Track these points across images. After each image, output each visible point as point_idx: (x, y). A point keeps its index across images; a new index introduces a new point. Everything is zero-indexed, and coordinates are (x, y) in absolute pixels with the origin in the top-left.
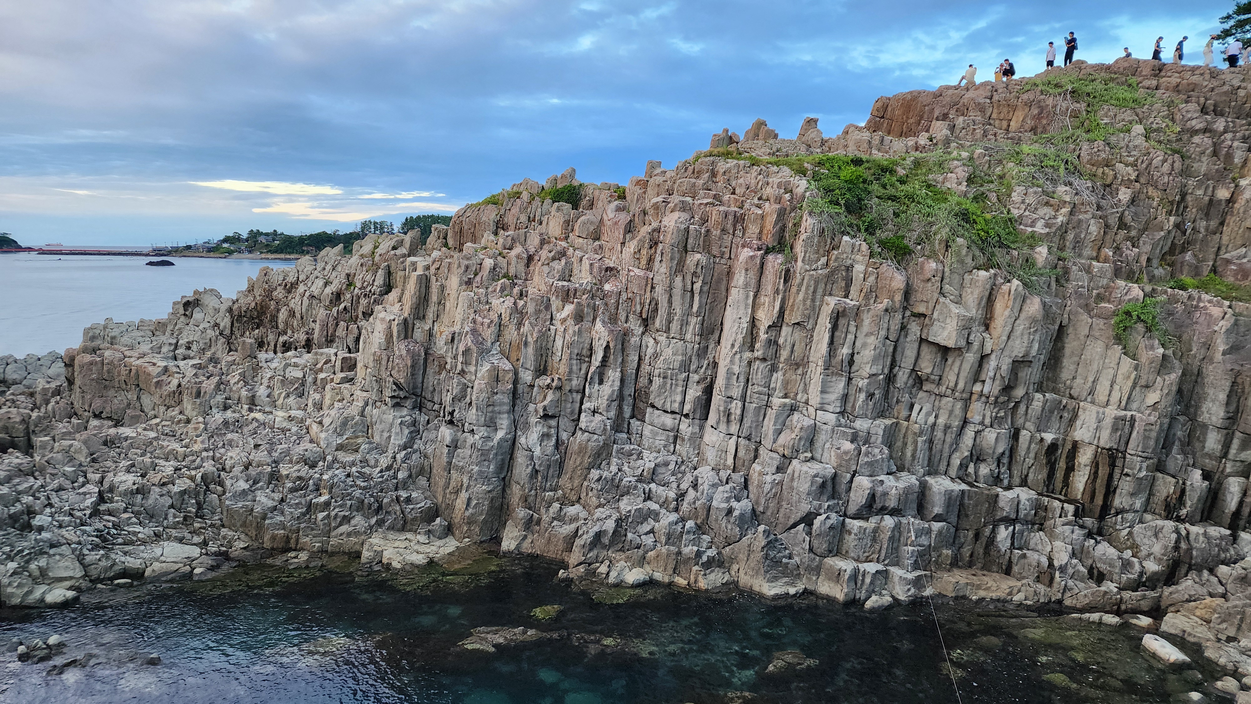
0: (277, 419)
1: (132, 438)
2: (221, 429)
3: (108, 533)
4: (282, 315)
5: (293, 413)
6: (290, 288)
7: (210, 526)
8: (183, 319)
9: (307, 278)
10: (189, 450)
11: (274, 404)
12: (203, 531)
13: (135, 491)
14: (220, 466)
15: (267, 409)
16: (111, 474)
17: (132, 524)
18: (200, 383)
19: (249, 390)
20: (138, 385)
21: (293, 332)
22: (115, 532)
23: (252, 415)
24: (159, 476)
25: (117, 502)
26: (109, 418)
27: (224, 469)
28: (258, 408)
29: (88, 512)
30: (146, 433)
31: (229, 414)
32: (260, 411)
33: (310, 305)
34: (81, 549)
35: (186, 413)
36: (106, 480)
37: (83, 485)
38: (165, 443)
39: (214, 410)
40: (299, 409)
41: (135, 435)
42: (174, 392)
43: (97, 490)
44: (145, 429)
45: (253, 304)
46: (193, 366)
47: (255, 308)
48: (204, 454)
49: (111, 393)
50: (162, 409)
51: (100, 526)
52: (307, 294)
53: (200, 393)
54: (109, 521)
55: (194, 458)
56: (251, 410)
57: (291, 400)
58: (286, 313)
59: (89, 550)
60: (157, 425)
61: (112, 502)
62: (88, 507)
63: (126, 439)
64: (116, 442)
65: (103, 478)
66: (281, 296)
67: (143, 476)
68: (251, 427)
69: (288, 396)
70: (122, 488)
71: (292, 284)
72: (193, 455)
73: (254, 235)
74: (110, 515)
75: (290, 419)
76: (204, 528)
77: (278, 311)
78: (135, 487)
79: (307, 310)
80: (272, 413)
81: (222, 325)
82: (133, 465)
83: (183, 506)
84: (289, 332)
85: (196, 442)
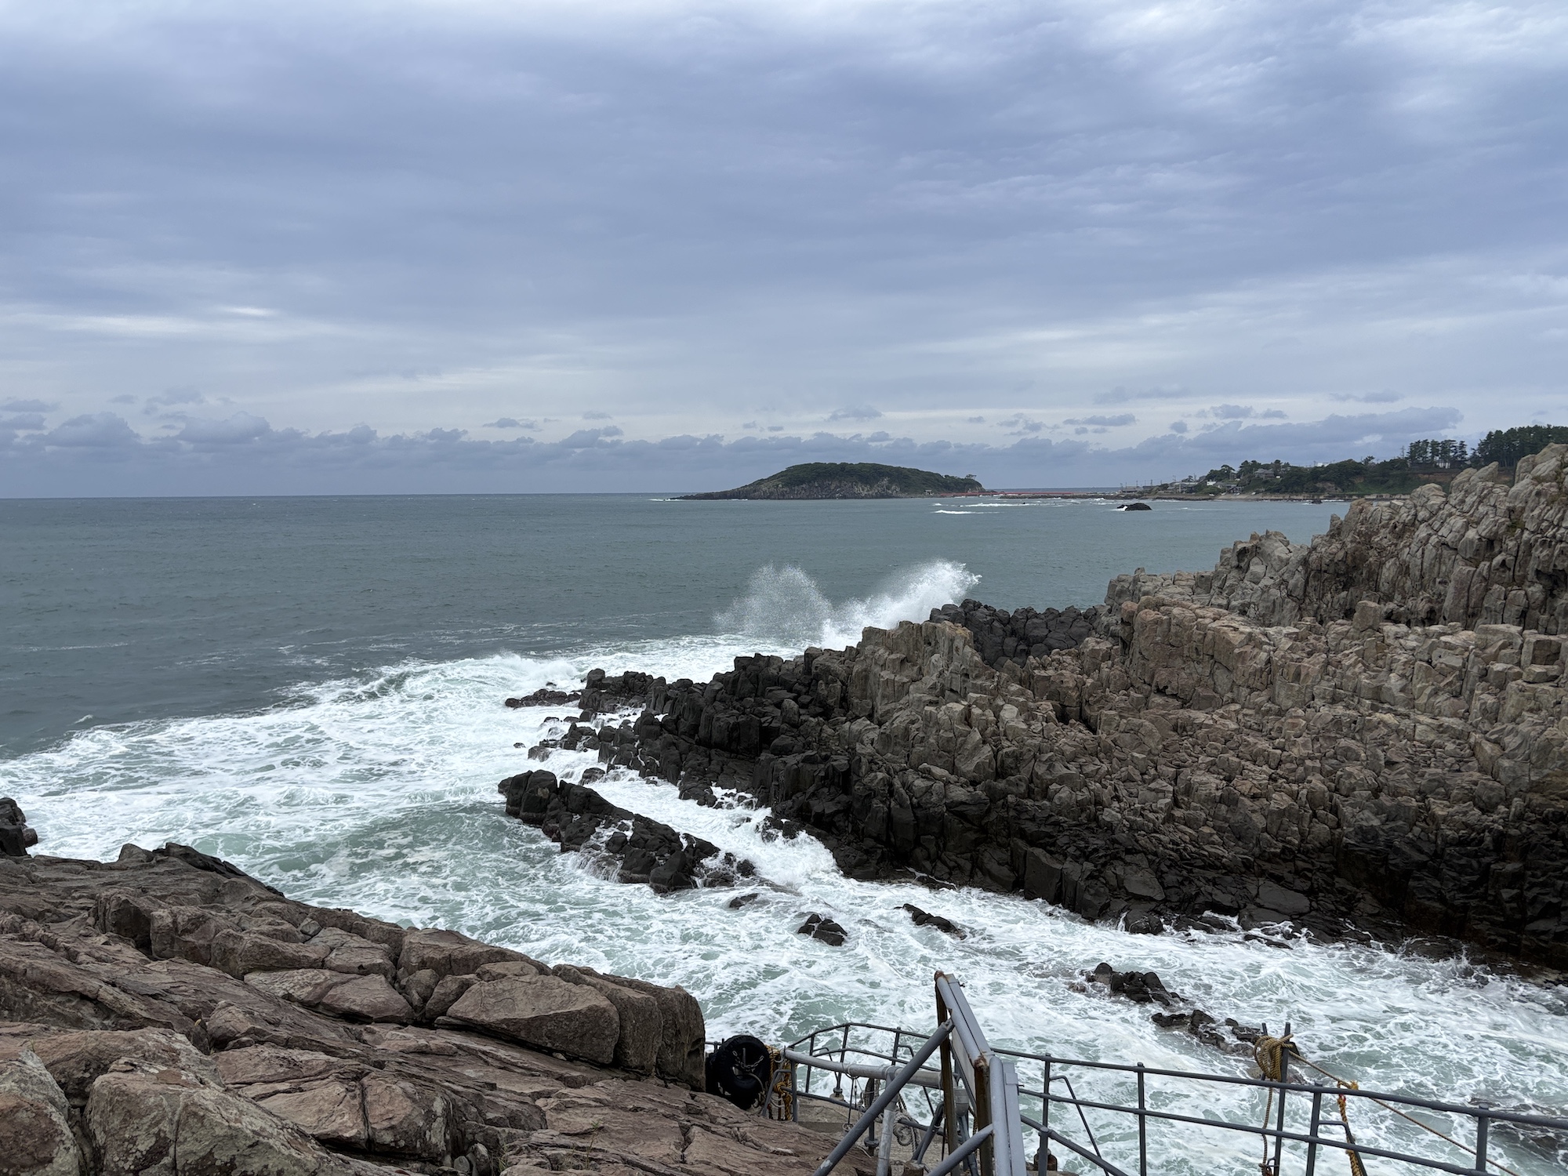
0: (1419, 728)
1: (1208, 726)
2: (1329, 731)
3: (1185, 849)
4: (1388, 571)
5: (1447, 721)
6: (1403, 530)
7: (1318, 870)
8: (1234, 573)
9: (1433, 514)
10: (1285, 753)
11: (1411, 703)
12: (1310, 875)
13: (1218, 799)
14: (1333, 785)
15: (1401, 710)
16: (1189, 770)
17: (1213, 843)
18: (1299, 660)
19: (1370, 678)
20: (1213, 656)
21: (1404, 598)
22: (1193, 849)
23: (1378, 716)
24: (1249, 784)
25: (1195, 809)
26: (1174, 696)
27: (1337, 790)
28: (1386, 706)
29: (1162, 816)
30: (1222, 721)
31: (1339, 709)
32: (1389, 711)
33: (1439, 558)
34: (1159, 863)
35: (1279, 700)
36: (1182, 776)
37: (1154, 780)
38: (1251, 739)
39: (1318, 702)
40: (1454, 715)
41: (1211, 722)
42: (1262, 670)
43: (1171, 788)
44: (1222, 717)
45: (1341, 554)
46: (1288, 635)
47: (1343, 561)
48: (1308, 763)
49: (1179, 662)
50: (1244, 691)
51: (1177, 837)
52: (1434, 539)
53: (1299, 675)
54: (1185, 833)
55: (1294, 766)
56: (1375, 709)
57: (1442, 700)
58: (1393, 570)
59: (1169, 867)
60: (1237, 712)
61: (1188, 808)
62: (1161, 809)
63: (1201, 726)
64: (1188, 728)
65: (1177, 774)
66: (1385, 543)
67: (1229, 780)
68: (1375, 734)
69: (1436, 693)
70: (1203, 792)
71: (1405, 524)
72: (1292, 762)
73: (1249, 468)
74: (1185, 824)
75: (1441, 729)
76: (1310, 870)
77: (1381, 565)
78: (1219, 793)
79: (1432, 566)
80: (1408, 716)
81: (1292, 582)
82: (1213, 764)
83: (1281, 832)
84: (1398, 597)
85: (1294, 743)
